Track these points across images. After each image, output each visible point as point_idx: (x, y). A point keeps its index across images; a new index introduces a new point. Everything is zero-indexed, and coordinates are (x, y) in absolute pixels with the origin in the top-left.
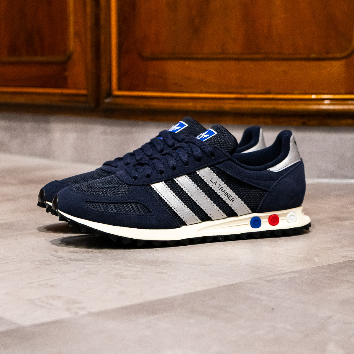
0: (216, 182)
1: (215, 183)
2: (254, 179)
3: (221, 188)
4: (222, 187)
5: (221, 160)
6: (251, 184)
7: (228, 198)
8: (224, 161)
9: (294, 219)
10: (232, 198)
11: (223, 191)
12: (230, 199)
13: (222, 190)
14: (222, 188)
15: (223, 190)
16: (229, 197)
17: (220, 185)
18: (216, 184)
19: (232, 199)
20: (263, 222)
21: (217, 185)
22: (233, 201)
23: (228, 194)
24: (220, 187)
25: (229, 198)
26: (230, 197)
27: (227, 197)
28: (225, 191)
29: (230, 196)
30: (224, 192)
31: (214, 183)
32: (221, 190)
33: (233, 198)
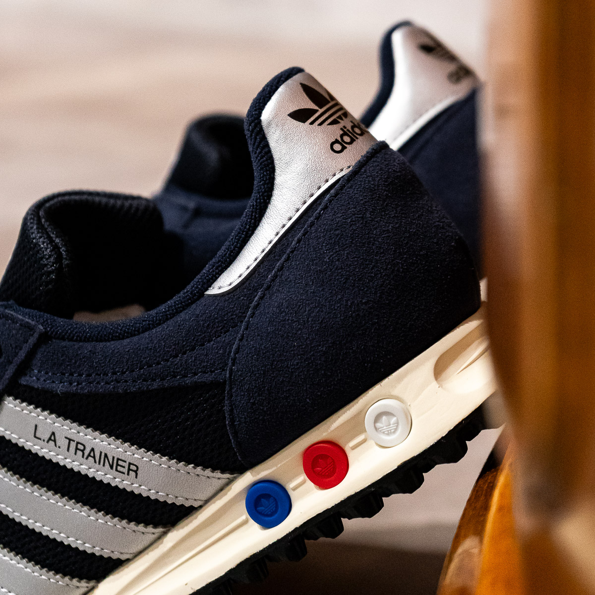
0: (53, 434)
1: (52, 438)
2: (158, 363)
3: (77, 449)
4: (78, 443)
5: (22, 354)
6: (155, 385)
7: (117, 470)
8: (31, 354)
9: (397, 423)
10: (126, 465)
11: (89, 455)
12: (125, 470)
13: (83, 451)
14: (80, 448)
15: (87, 452)
16: (115, 464)
17: (70, 440)
18: (55, 441)
19: (129, 470)
20: (294, 489)
21: (62, 442)
22: (136, 472)
23: (106, 456)
24: (73, 445)
25: (119, 468)
26: (120, 463)
27: (112, 467)
28: (93, 450)
29: (118, 459)
30: (94, 457)
31: (50, 439)
32: (80, 453)
33: (130, 464)
